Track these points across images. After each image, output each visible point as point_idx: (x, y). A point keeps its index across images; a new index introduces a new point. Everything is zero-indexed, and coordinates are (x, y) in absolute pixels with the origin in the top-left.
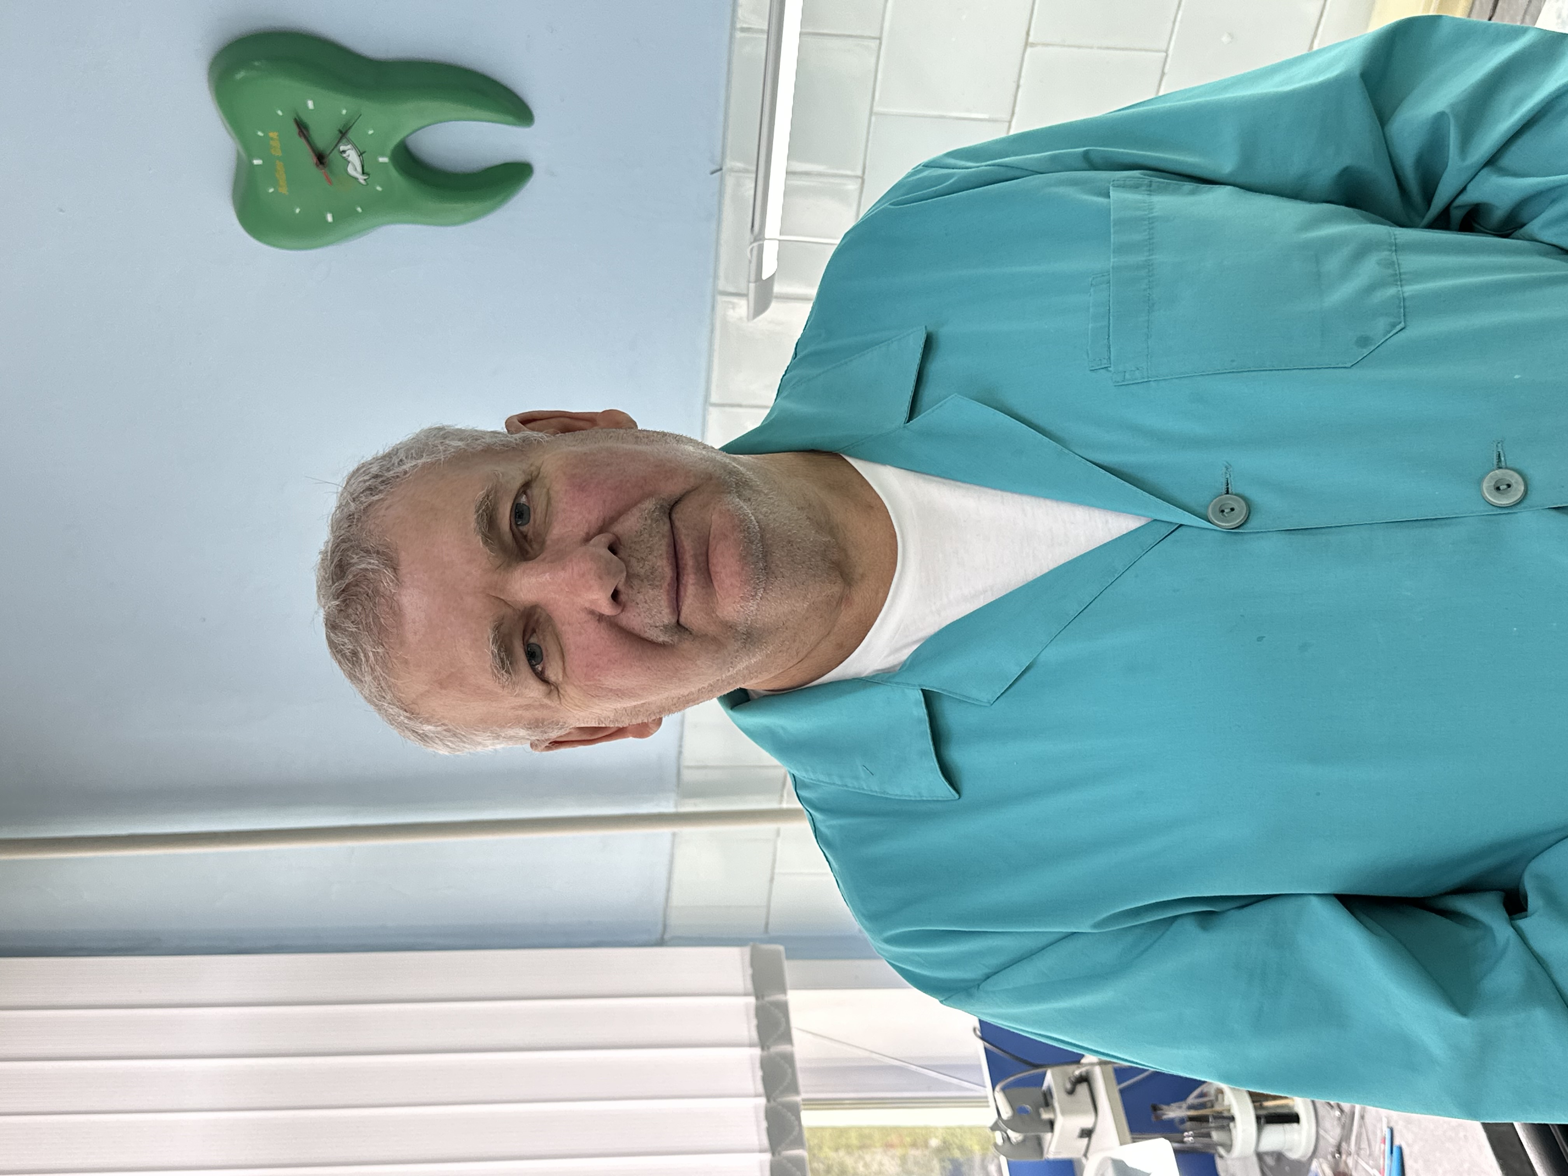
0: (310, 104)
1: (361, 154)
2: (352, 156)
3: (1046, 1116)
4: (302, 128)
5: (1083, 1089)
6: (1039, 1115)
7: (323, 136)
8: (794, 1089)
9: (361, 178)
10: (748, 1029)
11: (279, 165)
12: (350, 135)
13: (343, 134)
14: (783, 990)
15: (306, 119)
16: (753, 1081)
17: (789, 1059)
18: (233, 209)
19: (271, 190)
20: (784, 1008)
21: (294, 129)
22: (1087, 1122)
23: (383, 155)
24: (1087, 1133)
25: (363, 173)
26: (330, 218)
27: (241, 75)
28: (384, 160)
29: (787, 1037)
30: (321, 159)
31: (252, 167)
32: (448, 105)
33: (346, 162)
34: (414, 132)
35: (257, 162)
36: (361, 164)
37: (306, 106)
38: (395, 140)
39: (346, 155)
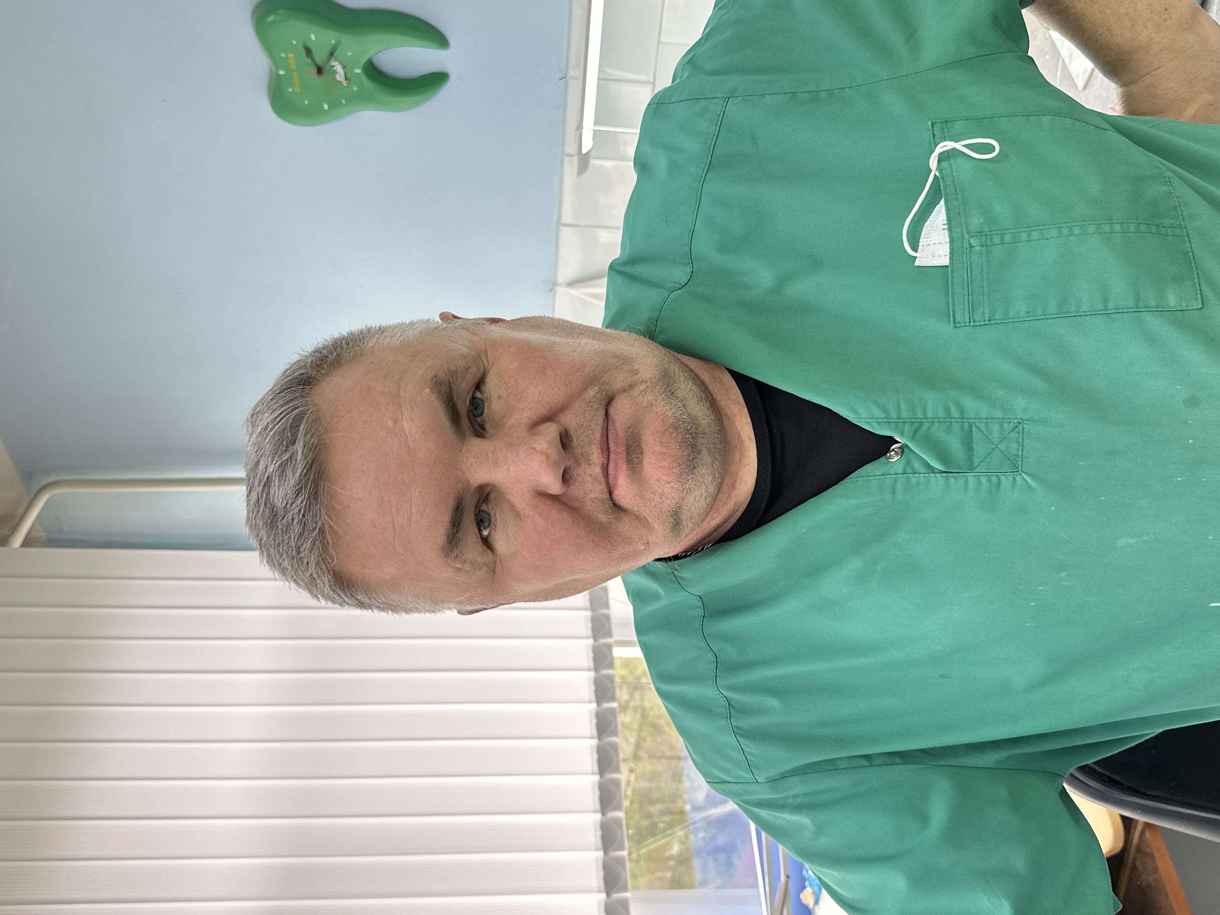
0: (313, 37)
1: (344, 67)
2: (339, 68)
4: (308, 52)
7: (320, 56)
8: (609, 634)
9: (345, 84)
11: (295, 75)
12: (336, 54)
13: (332, 54)
15: (310, 46)
16: (585, 629)
18: (268, 101)
19: (290, 90)
21: (303, 52)
23: (358, 68)
25: (346, 79)
26: (326, 107)
27: (271, 19)
28: (358, 71)
30: (320, 70)
31: (279, 76)
32: (398, 37)
33: (335, 72)
34: (377, 53)
35: (282, 72)
36: (344, 74)
37: (310, 38)
38: (365, 59)
39: (335, 68)
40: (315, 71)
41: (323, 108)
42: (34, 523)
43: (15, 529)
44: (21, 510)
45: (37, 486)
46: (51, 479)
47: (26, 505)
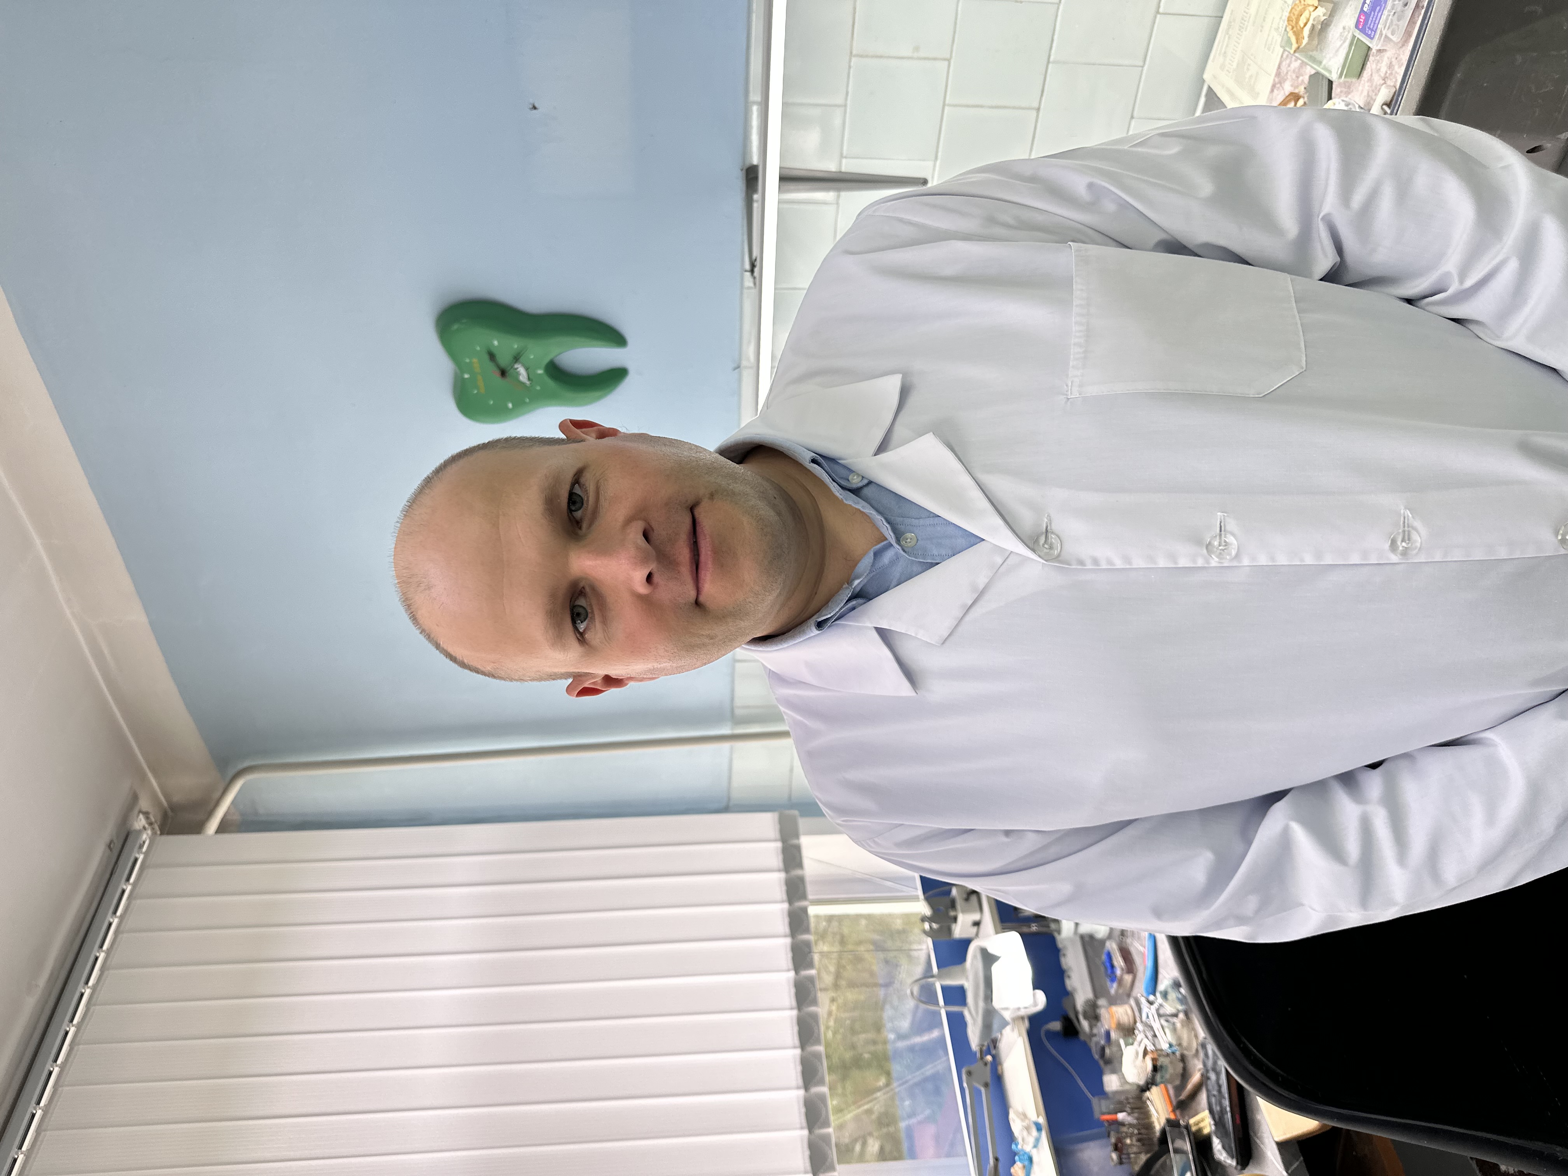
0: (496, 343)
1: (527, 369)
2: (522, 370)
3: (952, 913)
4: (492, 356)
5: (974, 898)
6: (947, 913)
7: (504, 360)
8: (804, 897)
9: (528, 383)
10: (776, 860)
11: (479, 377)
12: (521, 359)
13: (516, 359)
14: (797, 836)
15: (495, 352)
16: (780, 892)
17: (801, 880)
18: (454, 402)
19: (476, 392)
20: (798, 848)
21: (486, 357)
22: (976, 917)
23: (540, 368)
24: (977, 924)
25: (529, 379)
26: (510, 405)
27: (455, 327)
28: (540, 372)
29: (800, 865)
30: (503, 373)
31: (463, 379)
32: (577, 339)
33: (518, 374)
34: (556, 356)
35: (466, 376)
36: (527, 375)
37: (493, 345)
38: (546, 361)
39: (518, 370)
40: (498, 372)
41: (507, 408)
42: (229, 808)
43: (210, 814)
44: (217, 795)
45: (231, 772)
46: (246, 764)
47: (221, 790)
